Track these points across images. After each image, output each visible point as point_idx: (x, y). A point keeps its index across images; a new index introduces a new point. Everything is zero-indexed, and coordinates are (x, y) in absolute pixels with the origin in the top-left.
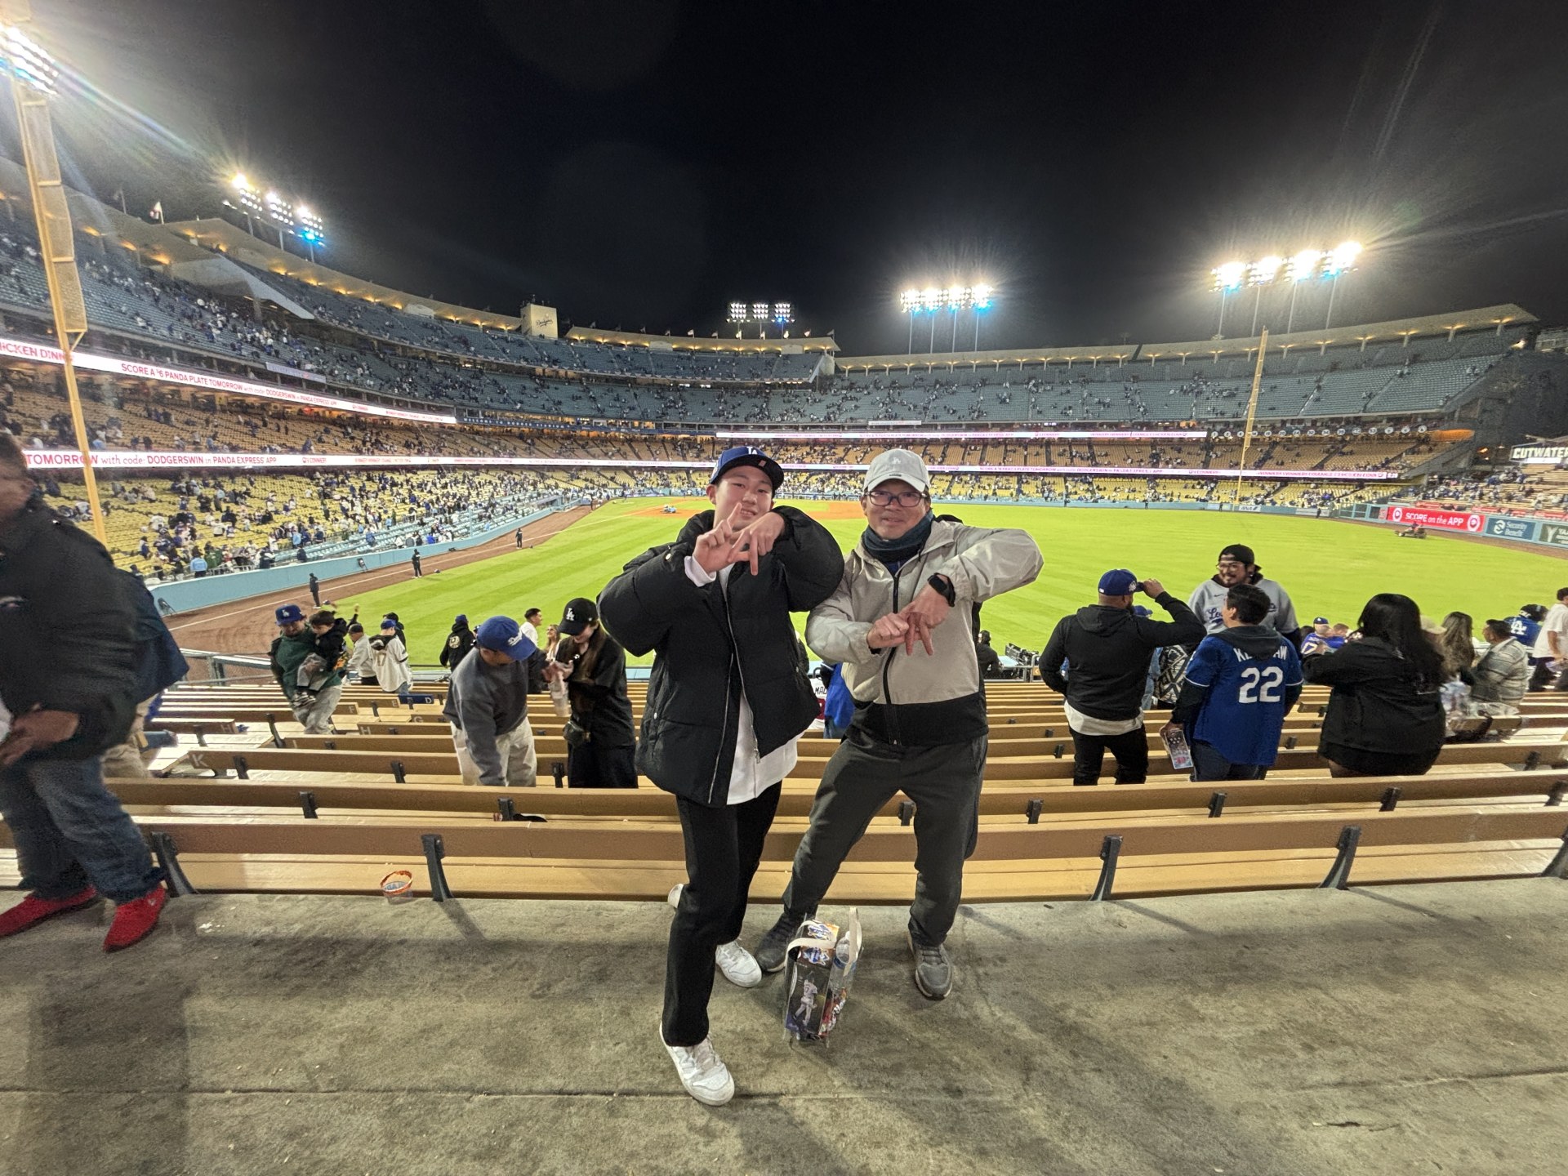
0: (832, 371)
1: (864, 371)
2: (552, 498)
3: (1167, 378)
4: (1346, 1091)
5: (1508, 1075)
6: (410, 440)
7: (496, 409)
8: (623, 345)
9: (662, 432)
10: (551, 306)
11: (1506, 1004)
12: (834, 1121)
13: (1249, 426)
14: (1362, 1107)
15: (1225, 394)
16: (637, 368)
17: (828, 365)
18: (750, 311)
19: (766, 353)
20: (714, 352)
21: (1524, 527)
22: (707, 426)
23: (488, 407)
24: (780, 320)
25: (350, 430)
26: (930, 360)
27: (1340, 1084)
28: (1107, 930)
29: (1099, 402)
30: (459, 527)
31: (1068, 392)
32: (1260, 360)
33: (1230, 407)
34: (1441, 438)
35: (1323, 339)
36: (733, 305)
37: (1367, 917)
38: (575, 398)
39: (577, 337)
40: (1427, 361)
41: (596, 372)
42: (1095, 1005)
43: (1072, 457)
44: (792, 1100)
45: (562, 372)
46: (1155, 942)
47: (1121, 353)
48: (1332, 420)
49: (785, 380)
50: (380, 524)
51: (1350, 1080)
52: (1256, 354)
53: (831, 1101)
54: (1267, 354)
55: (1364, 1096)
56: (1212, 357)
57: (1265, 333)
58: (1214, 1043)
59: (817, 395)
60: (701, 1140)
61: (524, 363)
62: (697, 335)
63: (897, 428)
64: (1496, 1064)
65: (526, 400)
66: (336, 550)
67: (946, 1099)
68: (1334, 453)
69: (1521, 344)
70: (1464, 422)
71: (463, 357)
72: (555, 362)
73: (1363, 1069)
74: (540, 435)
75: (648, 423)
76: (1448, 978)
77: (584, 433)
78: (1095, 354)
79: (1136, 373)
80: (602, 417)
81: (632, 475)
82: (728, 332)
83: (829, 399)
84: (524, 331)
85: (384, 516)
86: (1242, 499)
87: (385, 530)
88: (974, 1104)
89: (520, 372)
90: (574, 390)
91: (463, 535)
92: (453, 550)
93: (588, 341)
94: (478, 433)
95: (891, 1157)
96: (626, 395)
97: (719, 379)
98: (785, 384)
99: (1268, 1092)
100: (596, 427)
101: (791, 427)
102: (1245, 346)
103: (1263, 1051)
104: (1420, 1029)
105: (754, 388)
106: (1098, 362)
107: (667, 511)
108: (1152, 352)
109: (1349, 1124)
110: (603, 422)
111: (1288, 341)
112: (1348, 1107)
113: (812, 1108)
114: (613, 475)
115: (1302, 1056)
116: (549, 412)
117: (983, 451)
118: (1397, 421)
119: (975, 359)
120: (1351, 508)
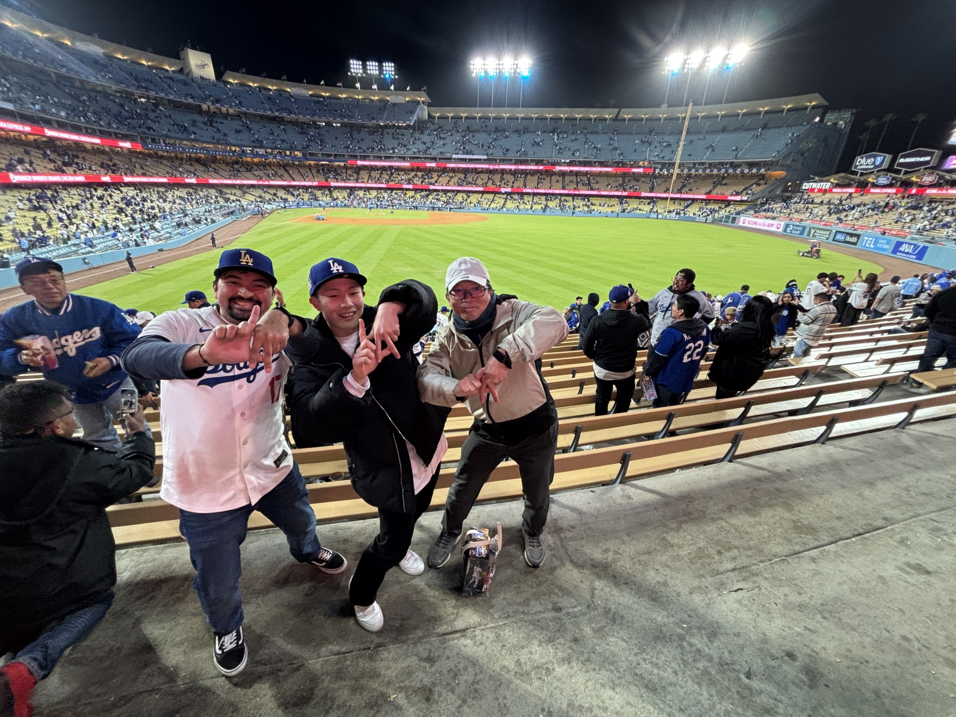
0: (426, 117)
1: (448, 118)
2: (231, 210)
3: (634, 132)
4: (736, 573)
5: (802, 552)
6: (105, 161)
7: (175, 138)
8: (270, 90)
9: (307, 159)
10: (206, 51)
11: (801, 515)
12: (498, 639)
13: (677, 166)
14: (744, 580)
15: (664, 144)
16: (283, 109)
17: (423, 112)
18: (364, 67)
19: (379, 101)
20: (340, 99)
21: (801, 228)
22: (340, 155)
23: (167, 136)
24: (387, 76)
25: (49, 152)
26: (492, 113)
27: (734, 570)
28: (624, 501)
29: (594, 147)
30: (162, 232)
31: (576, 139)
32: (686, 123)
33: (667, 153)
34: (771, 176)
35: (720, 111)
36: (351, 62)
37: (741, 477)
38: (238, 132)
39: (231, 81)
40: (770, 128)
41: (252, 111)
42: (623, 547)
43: (577, 183)
44: (474, 631)
45: (224, 110)
46: (647, 505)
47: (608, 114)
48: (720, 163)
49: (394, 122)
50: (95, 231)
51: (738, 566)
52: (684, 118)
53: (495, 627)
54: (691, 119)
55: (745, 574)
56: (660, 119)
57: (691, 104)
58: (677, 558)
59: (417, 135)
60: (427, 665)
61: (191, 101)
62: (326, 84)
63: (471, 160)
64: (797, 548)
65: (198, 131)
66: (61, 252)
67: (554, 614)
68: (718, 184)
69: (817, 119)
70: (783, 167)
71: (137, 92)
72: (217, 101)
73: (743, 561)
74: (214, 160)
75: (296, 153)
76: (776, 505)
77: (249, 159)
78: (593, 114)
79: (617, 127)
80: (261, 147)
81: (289, 192)
82: (349, 83)
83: (425, 138)
84: (186, 72)
85: (97, 224)
86: (669, 212)
87: (100, 235)
88: (568, 614)
89: (189, 108)
90: (237, 124)
91: (167, 238)
92: (161, 250)
93: (242, 85)
94: (162, 157)
95: (531, 653)
96: (278, 129)
97: (346, 120)
98: (394, 125)
99: (703, 579)
100: (257, 155)
101: (400, 157)
102: (679, 112)
103: (700, 558)
104: (766, 535)
105: (372, 127)
106: (595, 119)
107: (318, 219)
108: (627, 114)
109: (739, 590)
110: (261, 151)
111: (702, 112)
112: (738, 581)
113: (485, 634)
114: (275, 192)
115: (716, 557)
116: (218, 142)
117: (525, 178)
118: (751, 165)
119: (520, 113)
120: (722, 217)
